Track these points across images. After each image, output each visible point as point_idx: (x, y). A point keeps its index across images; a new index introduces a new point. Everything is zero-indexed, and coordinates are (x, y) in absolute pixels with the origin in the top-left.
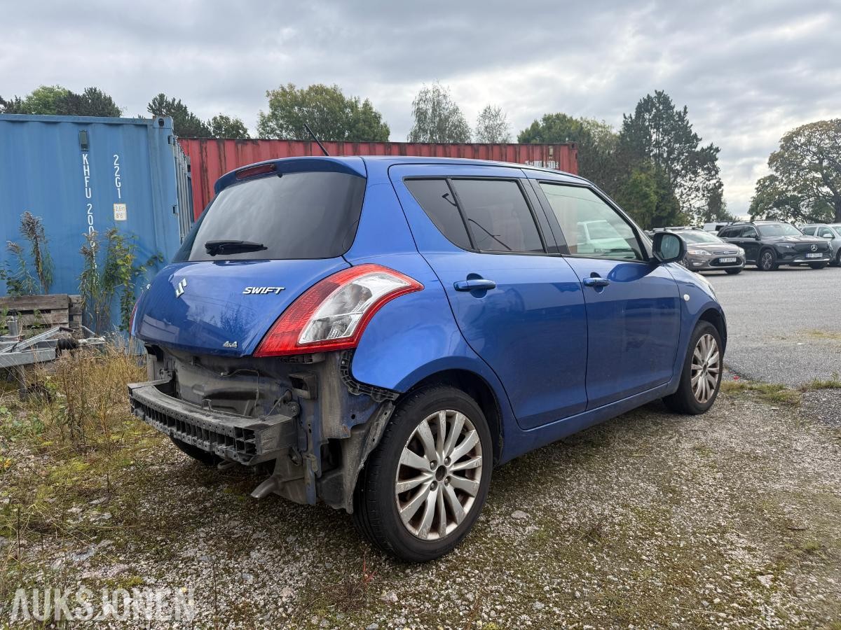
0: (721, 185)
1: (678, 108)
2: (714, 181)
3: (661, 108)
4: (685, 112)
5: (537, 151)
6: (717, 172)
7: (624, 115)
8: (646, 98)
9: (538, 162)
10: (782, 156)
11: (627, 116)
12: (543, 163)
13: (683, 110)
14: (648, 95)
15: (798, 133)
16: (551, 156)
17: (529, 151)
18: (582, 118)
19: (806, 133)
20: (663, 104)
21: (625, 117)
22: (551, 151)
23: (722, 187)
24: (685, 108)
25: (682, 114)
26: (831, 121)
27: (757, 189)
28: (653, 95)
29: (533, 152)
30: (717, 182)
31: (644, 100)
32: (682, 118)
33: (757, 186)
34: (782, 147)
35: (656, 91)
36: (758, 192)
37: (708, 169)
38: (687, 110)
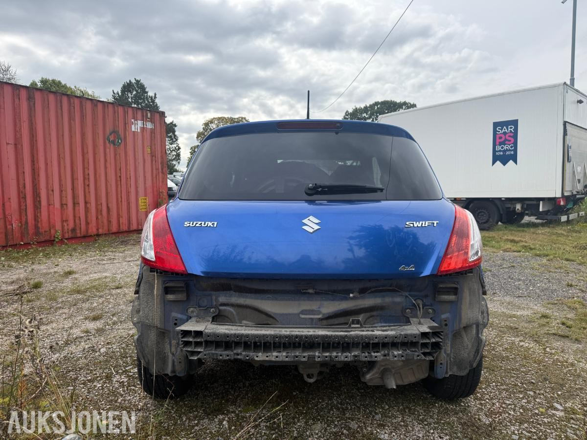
0: (179, 148)
1: (151, 94)
2: (175, 145)
3: (139, 91)
4: (155, 97)
5: (139, 114)
6: (177, 140)
7: (113, 91)
8: (128, 82)
9: (140, 121)
10: (204, 134)
11: (115, 92)
12: (143, 123)
13: (153, 95)
14: (130, 81)
15: (211, 122)
16: (149, 118)
17: (134, 113)
18: (75, 87)
19: (216, 122)
20: (140, 88)
21: (114, 93)
22: (149, 115)
23: (180, 150)
24: (155, 95)
25: (153, 98)
26: (228, 118)
27: (190, 152)
28: (133, 81)
29: (137, 113)
30: (177, 146)
31: (127, 83)
32: (153, 101)
33: (191, 151)
34: (204, 129)
35: (135, 79)
36: (191, 154)
37: (170, 137)
38: (157, 96)
